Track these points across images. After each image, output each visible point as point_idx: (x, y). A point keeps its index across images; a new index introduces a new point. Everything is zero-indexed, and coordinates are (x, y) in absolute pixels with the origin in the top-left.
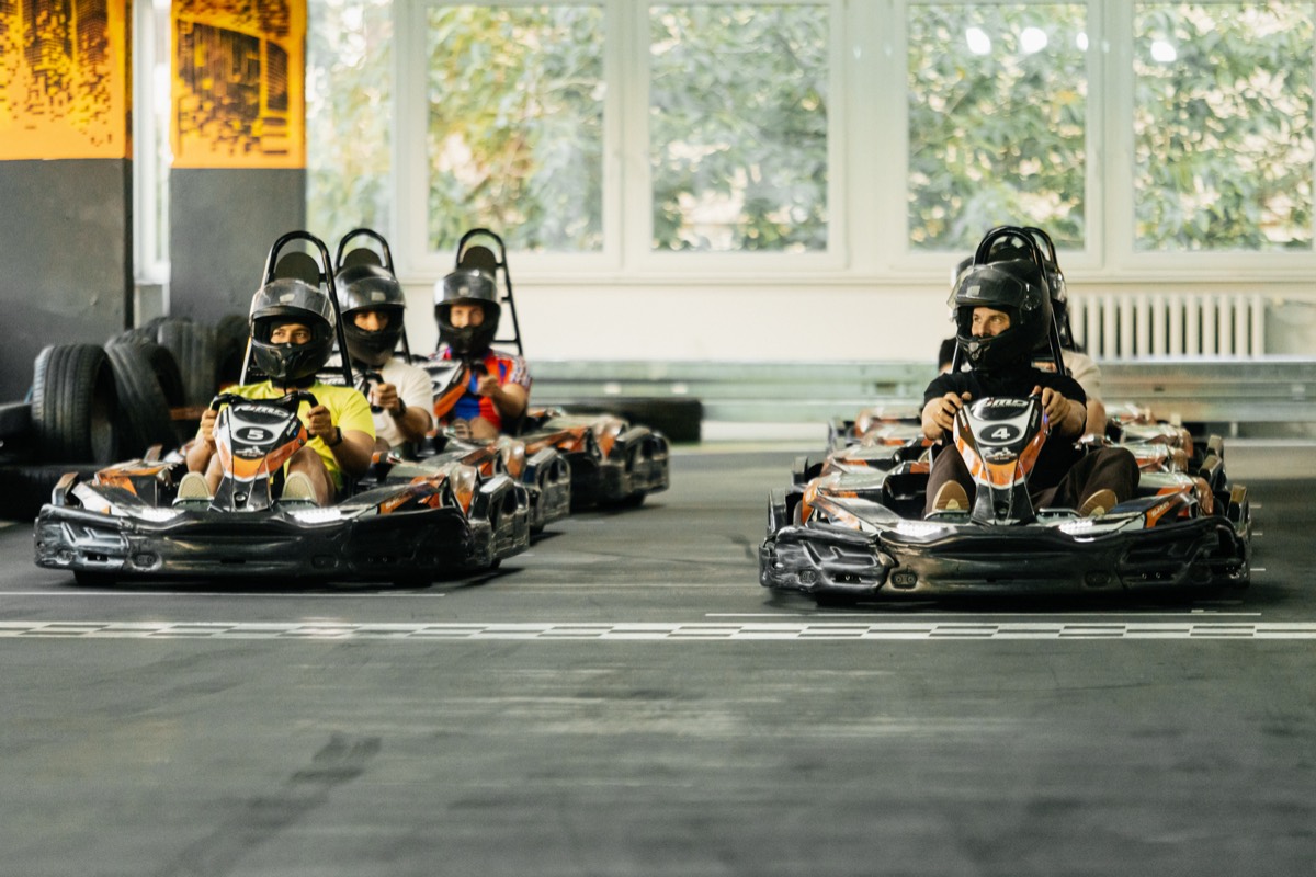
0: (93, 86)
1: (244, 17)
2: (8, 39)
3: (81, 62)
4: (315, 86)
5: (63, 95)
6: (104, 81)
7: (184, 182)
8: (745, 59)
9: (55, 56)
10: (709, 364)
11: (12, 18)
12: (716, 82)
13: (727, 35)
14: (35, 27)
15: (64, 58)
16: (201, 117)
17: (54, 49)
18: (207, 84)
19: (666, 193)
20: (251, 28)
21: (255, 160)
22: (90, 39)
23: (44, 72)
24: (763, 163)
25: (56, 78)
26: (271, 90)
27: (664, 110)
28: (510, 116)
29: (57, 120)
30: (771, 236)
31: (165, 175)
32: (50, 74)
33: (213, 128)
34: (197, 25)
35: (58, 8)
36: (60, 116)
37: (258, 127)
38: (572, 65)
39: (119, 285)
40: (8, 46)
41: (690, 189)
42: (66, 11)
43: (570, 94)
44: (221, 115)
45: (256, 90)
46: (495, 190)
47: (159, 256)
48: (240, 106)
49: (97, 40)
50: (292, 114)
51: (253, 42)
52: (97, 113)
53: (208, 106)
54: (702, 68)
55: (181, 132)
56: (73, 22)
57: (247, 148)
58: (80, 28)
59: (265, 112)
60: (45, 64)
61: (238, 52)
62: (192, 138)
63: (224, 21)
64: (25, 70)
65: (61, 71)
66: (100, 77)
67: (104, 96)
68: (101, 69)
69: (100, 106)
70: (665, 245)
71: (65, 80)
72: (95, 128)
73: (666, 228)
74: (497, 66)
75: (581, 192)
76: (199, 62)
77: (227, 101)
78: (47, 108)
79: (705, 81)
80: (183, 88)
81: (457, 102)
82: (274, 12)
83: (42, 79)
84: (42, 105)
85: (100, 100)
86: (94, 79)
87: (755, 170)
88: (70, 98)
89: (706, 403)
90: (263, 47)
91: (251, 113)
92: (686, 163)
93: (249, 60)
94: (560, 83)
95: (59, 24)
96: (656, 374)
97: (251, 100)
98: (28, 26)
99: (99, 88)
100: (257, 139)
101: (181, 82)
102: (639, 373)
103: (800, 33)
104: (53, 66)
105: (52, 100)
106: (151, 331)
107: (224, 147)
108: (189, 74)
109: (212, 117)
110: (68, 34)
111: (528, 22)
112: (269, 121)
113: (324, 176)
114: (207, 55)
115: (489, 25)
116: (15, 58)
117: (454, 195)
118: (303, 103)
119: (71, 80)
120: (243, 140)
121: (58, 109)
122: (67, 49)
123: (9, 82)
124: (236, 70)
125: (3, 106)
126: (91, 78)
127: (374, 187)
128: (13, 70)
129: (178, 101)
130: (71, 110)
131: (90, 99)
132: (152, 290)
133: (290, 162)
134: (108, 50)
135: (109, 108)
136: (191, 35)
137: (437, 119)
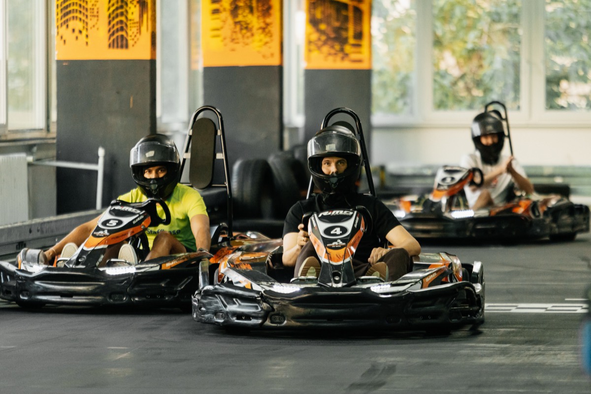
0: (264, 29)
2: (221, 6)
3: (258, 17)
4: (376, 26)
5: (249, 34)
6: (270, 27)
7: (311, 76)
9: (245, 14)
10: (574, 167)
12: (579, 26)
13: (585, 2)
15: (250, 16)
16: (320, 43)
17: (244, 11)
18: (323, 27)
19: (553, 81)
21: (346, 65)
22: (263, 6)
23: (239, 22)
25: (245, 26)
26: (355, 31)
27: (552, 40)
28: (474, 43)
29: (247, 46)
31: (302, 73)
32: (243, 23)
33: (326, 49)
36: (247, 44)
37: (348, 49)
38: (505, 16)
39: (276, 128)
40: (221, 9)
41: (566, 78)
43: (505, 32)
44: (330, 43)
45: (346, 30)
46: (468, 79)
47: (298, 112)
48: (338, 38)
49: (266, 7)
50: (365, 42)
51: (345, 6)
52: (266, 43)
53: (323, 38)
54: (570, 19)
55: (310, 51)
57: (343, 59)
59: (352, 41)
60: (240, 18)
61: (338, 11)
62: (315, 54)
64: (230, 21)
65: (249, 21)
66: (267, 25)
67: (269, 34)
68: (268, 20)
69: (267, 39)
70: (552, 107)
71: (250, 26)
72: (265, 50)
73: (552, 97)
74: (468, 18)
75: (510, 81)
77: (332, 35)
78: (241, 40)
79: (573, 25)
80: (311, 29)
81: (449, 35)
83: (238, 26)
84: (238, 39)
85: (268, 36)
86: (265, 26)
88: (253, 35)
89: (572, 187)
90: (351, 9)
91: (344, 41)
92: (563, 67)
93: (344, 15)
94: (501, 26)
96: (547, 171)
97: (344, 34)
99: (267, 30)
100: (347, 55)
101: (310, 26)
102: (538, 172)
104: (244, 19)
105: (243, 36)
106: (292, 151)
107: (331, 58)
108: (314, 22)
109: (325, 43)
110: (252, 3)
112: (354, 45)
113: (380, 73)
114: (323, 13)
116: (226, 15)
117: (446, 82)
118: (370, 36)
119: (253, 27)
120: (340, 55)
121: (246, 41)
122: (251, 10)
123: (222, 28)
124: (338, 20)
125: (219, 39)
126: (263, 25)
127: (406, 78)
128: (224, 22)
129: (308, 35)
130: (253, 41)
131: (262, 36)
132: (295, 130)
133: (363, 66)
134: (272, 11)
135: (272, 40)
136: (315, 3)
137: (438, 43)
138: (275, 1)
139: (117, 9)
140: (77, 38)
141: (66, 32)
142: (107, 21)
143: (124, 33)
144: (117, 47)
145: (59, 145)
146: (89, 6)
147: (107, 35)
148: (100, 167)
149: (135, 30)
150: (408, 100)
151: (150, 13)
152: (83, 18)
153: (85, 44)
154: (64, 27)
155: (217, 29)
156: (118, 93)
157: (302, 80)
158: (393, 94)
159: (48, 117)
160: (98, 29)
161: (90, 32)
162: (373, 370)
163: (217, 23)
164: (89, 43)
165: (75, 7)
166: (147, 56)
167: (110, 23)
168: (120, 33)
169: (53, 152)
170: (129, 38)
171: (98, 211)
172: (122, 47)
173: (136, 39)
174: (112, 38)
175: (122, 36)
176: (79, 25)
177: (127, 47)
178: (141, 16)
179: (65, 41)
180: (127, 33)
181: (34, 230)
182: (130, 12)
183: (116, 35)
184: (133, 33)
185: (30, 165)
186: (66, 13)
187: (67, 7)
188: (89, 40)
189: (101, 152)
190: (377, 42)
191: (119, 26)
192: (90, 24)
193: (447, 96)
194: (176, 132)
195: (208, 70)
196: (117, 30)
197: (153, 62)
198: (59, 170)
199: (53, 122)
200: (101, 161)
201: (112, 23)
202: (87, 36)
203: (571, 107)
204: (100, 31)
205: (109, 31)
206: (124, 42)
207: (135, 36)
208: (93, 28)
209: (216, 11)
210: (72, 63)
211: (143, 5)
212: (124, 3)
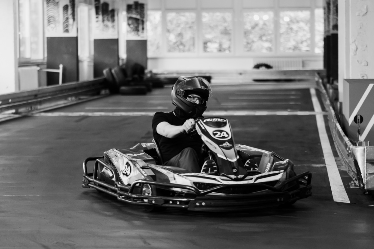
2: (99, 19)
3: (111, 23)
4: (148, 25)
5: (108, 29)
7: (128, 42)
8: (218, 22)
9: (107, 22)
10: (212, 71)
14: (103, 18)
18: (132, 26)
19: (205, 43)
20: (138, 17)
21: (139, 39)
23: (105, 25)
25: (107, 26)
26: (142, 27)
28: (180, 31)
29: (107, 33)
30: (223, 49)
31: (125, 41)
33: (133, 33)
37: (140, 33)
38: (190, 23)
39: (117, 59)
41: (209, 42)
42: (108, 15)
43: (190, 27)
44: (134, 31)
45: (139, 27)
46: (178, 43)
47: (124, 54)
48: (137, 30)
49: (113, 19)
50: (145, 31)
51: (138, 20)
53: (132, 30)
54: (211, 23)
55: (128, 34)
56: (109, 17)
57: (138, 36)
58: (111, 18)
59: (141, 31)
60: (105, 23)
61: (136, 21)
63: (134, 16)
64: (102, 24)
68: (114, 24)
69: (114, 30)
70: (205, 51)
72: (113, 33)
73: (205, 48)
75: (192, 43)
76: (130, 22)
77: (135, 29)
78: (105, 31)
79: (212, 25)
81: (172, 29)
82: (142, 15)
89: (212, 77)
90: (140, 21)
92: (209, 38)
93: (138, 23)
94: (188, 26)
95: (107, 17)
96: (204, 72)
99: (114, 27)
105: (106, 29)
106: (122, 66)
107: (134, 36)
108: (129, 25)
111: (182, 16)
114: (132, 22)
115: (177, 17)
116: (100, 22)
117: (171, 44)
118: (146, 29)
119: (109, 26)
121: (107, 31)
122: (108, 20)
123: (99, 27)
124: (136, 24)
125: (98, 30)
126: (112, 26)
127: (159, 43)
128: (100, 25)
129: (127, 29)
130: (109, 31)
131: (112, 29)
132: (123, 60)
133: (144, 39)
134: (115, 21)
136: (130, 18)
137: (168, 31)
138: (116, 18)
139: (65, 21)
140: (53, 30)
141: (49, 28)
142: (62, 24)
143: (68, 28)
144: (66, 32)
145: (48, 64)
146: (56, 20)
147: (63, 29)
148: (60, 71)
150: (159, 50)
151: (76, 22)
152: (55, 24)
153: (55, 32)
154: (49, 26)
156: (66, 47)
157: (125, 44)
158: (155, 48)
159: (44, 55)
160: (59, 27)
161: (57, 28)
163: (98, 25)
164: (57, 32)
165: (52, 20)
166: (75, 35)
167: (64, 25)
169: (45, 66)
170: (69, 30)
171: (60, 85)
173: (72, 30)
176: (53, 26)
177: (68, 32)
178: (73, 23)
181: (40, 91)
182: (69, 21)
183: (65, 29)
184: (70, 28)
185: (39, 71)
186: (49, 22)
189: (61, 66)
192: (57, 25)
193: (172, 48)
194: (85, 60)
195: (95, 41)
196: (66, 27)
197: (77, 38)
198: (48, 73)
199: (46, 57)
200: (61, 69)
203: (212, 52)
204: (61, 28)
205: (63, 27)
209: (97, 21)
210: (51, 38)
211: (74, 19)
212: (67, 19)
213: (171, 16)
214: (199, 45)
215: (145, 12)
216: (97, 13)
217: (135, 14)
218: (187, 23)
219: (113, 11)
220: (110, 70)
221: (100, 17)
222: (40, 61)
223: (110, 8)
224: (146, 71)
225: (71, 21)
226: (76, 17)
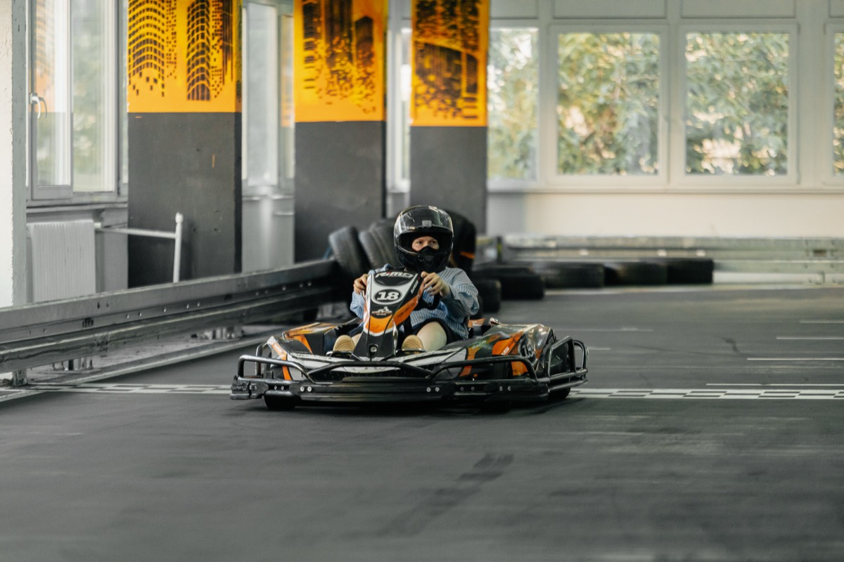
0: (364, 79)
1: (453, 40)
2: (316, 52)
3: (358, 66)
4: (493, 78)
5: (347, 85)
6: (371, 78)
7: (417, 133)
8: (742, 64)
9: (343, 62)
10: (718, 239)
11: (319, 41)
12: (725, 77)
13: (731, 50)
14: (332, 46)
15: (349, 64)
16: (428, 97)
17: (342, 59)
18: (432, 78)
19: (694, 141)
20: (457, 46)
21: (459, 122)
22: (364, 53)
23: (336, 72)
24: (752, 124)
25: (343, 75)
26: (468, 82)
27: (694, 93)
28: (605, 97)
29: (345, 99)
30: (756, 165)
31: (407, 130)
32: (340, 72)
33: (435, 103)
34: (426, 45)
35: (345, 35)
36: (346, 97)
37: (460, 103)
38: (642, 67)
39: (378, 193)
40: (316, 56)
41: (711, 137)
42: (350, 37)
43: (641, 84)
44: (439, 96)
45: (459, 81)
46: (597, 139)
47: (403, 176)
48: (450, 91)
49: (367, 54)
50: (480, 96)
51: (457, 54)
52: (367, 96)
53: (432, 90)
54: (715, 70)
55: (417, 105)
56: (354, 43)
57: (454, 115)
58: (358, 46)
59: (465, 94)
60: (338, 67)
61: (449, 60)
62: (423, 109)
63: (442, 42)
64: (326, 70)
65: (347, 71)
66: (369, 74)
67: (371, 86)
68: (369, 70)
69: (369, 91)
70: (694, 171)
71: (349, 76)
72: (367, 104)
73: (694, 160)
74: (599, 68)
75: (647, 141)
76: (427, 65)
77: (443, 88)
78: (338, 92)
79: (718, 77)
80: (418, 81)
81: (577, 88)
82: (470, 37)
83: (335, 76)
84: (335, 90)
85: (369, 87)
86: (365, 76)
87: (747, 126)
88: (352, 86)
89: (716, 261)
90: (464, 57)
91: (456, 95)
92: (707, 124)
93: (456, 65)
94: (634, 78)
95: (346, 44)
96: (687, 244)
97: (456, 86)
98: (328, 45)
99: (368, 81)
100: (459, 110)
101: (417, 78)
102: (678, 244)
103: (773, 50)
104: (341, 68)
105: (341, 88)
107: (441, 114)
108: (421, 72)
109: (434, 97)
110: (351, 50)
111: (616, 43)
112: (467, 99)
113: (499, 131)
114: (432, 62)
115: (595, 45)
116: (320, 63)
117: (574, 141)
118: (486, 89)
119: (352, 76)
120: (452, 110)
121: (345, 93)
122: (350, 58)
123: (317, 77)
124: (449, 70)
125: (313, 91)
126: (363, 75)
127: (528, 137)
128: (319, 71)
129: (415, 88)
130: (352, 93)
131: (363, 87)
132: (399, 196)
133: (478, 123)
134: (373, 59)
135: (374, 92)
136: (424, 50)
137: (563, 97)
138: (377, 47)
139: (197, 54)
140: (152, 88)
141: (139, 81)
142: (185, 68)
143: (205, 82)
144: (198, 99)
145: (131, 211)
146: (166, 51)
147: (186, 85)
148: (177, 236)
149: (217, 78)
150: (529, 162)
151: (235, 59)
152: (159, 65)
153: (161, 94)
154: (137, 75)
155: (312, 80)
156: (198, 150)
157: (408, 139)
158: (513, 155)
159: (118, 178)
160: (175, 77)
161: (166, 81)
162: (487, 460)
163: (311, 73)
164: (165, 94)
165: (150, 53)
166: (231, 108)
167: (189, 70)
168: (201, 82)
169: (124, 217)
170: (211, 88)
171: (176, 284)
172: (203, 98)
173: (218, 89)
174: (192, 88)
175: (203, 85)
176: (153, 73)
177: (208, 98)
178: (225, 63)
179: (138, 91)
180: (208, 82)
181: (103, 304)
182: (212, 58)
183: (195, 86)
184: (216, 82)
185: (97, 232)
186: (139, 60)
187: (140, 52)
188: (165, 90)
189: (179, 218)
190: (493, 97)
191: (200, 74)
192: (167, 72)
193: (575, 157)
194: (265, 196)
195: (299, 126)
196: (198, 79)
197: (238, 116)
198: (131, 238)
199: (124, 184)
200: (179, 228)
201: (192, 71)
202: (163, 86)
203: (718, 171)
204: (178, 81)
205: (188, 79)
206: (206, 93)
207: (218, 86)
208: (170, 77)
209: (309, 59)
210: (146, 116)
211: (227, 50)
212: (205, 48)
213: (574, 42)
214: (673, 149)
215: (480, 28)
216: (309, 31)
217: (444, 35)
218: (631, 68)
219: (367, 22)
220: (355, 234)
221: (322, 46)
222: (104, 198)
223: (356, 16)
224: (480, 239)
225: (216, 57)
226: (234, 45)
